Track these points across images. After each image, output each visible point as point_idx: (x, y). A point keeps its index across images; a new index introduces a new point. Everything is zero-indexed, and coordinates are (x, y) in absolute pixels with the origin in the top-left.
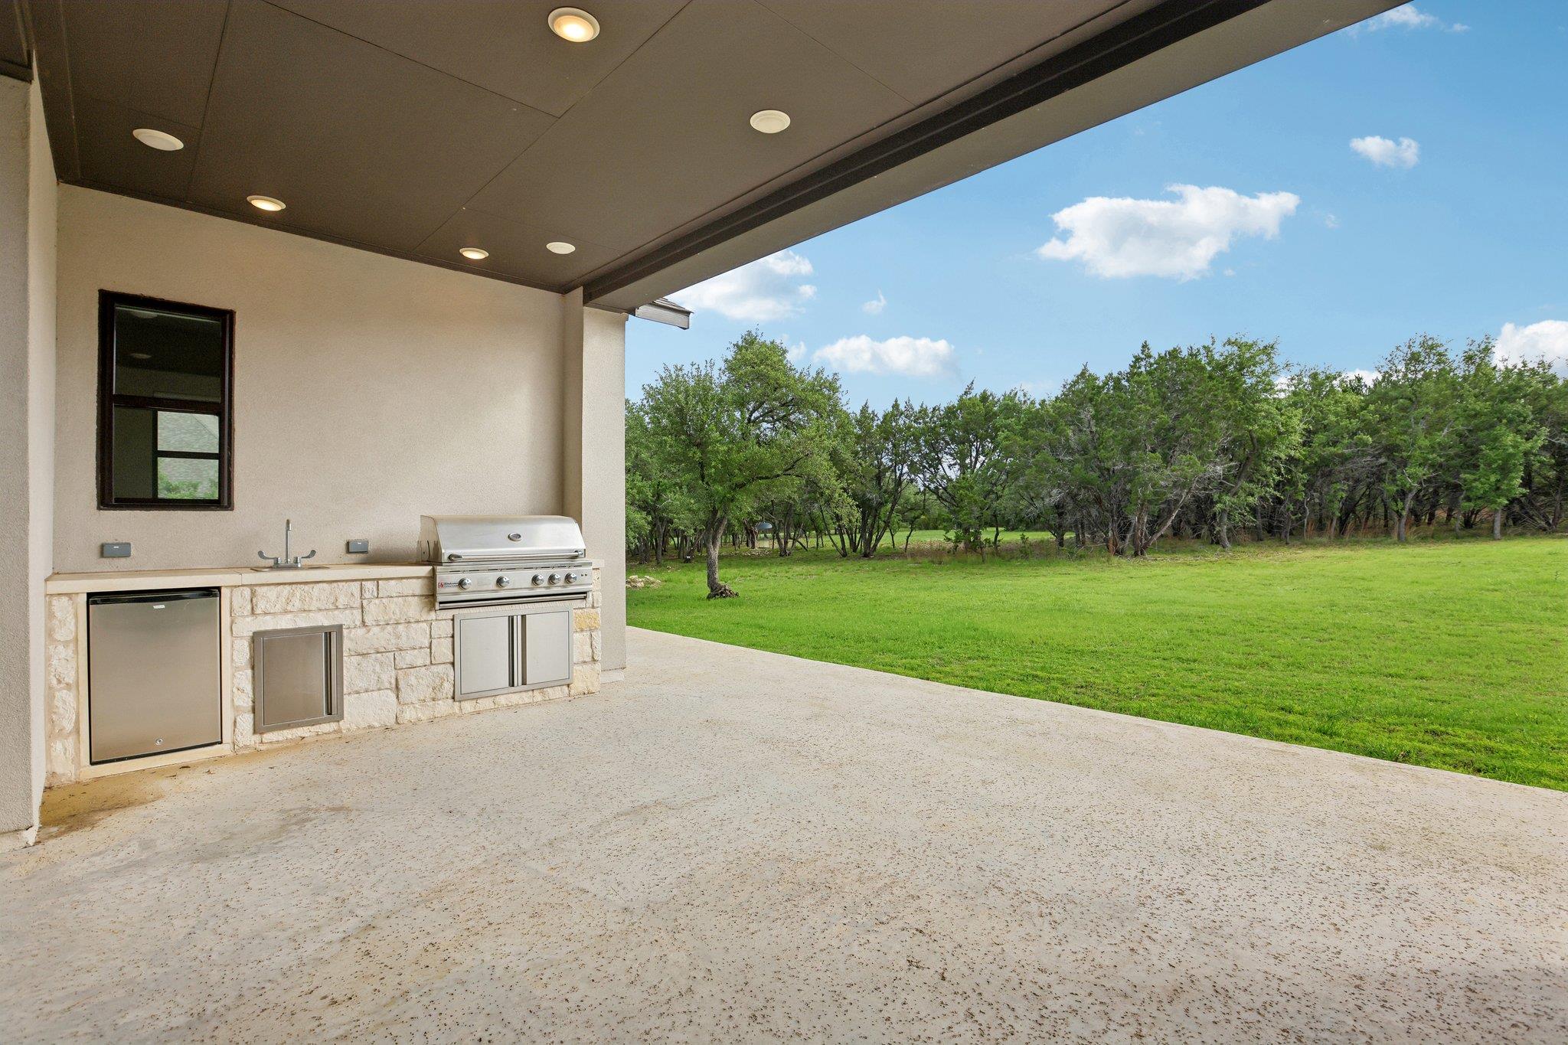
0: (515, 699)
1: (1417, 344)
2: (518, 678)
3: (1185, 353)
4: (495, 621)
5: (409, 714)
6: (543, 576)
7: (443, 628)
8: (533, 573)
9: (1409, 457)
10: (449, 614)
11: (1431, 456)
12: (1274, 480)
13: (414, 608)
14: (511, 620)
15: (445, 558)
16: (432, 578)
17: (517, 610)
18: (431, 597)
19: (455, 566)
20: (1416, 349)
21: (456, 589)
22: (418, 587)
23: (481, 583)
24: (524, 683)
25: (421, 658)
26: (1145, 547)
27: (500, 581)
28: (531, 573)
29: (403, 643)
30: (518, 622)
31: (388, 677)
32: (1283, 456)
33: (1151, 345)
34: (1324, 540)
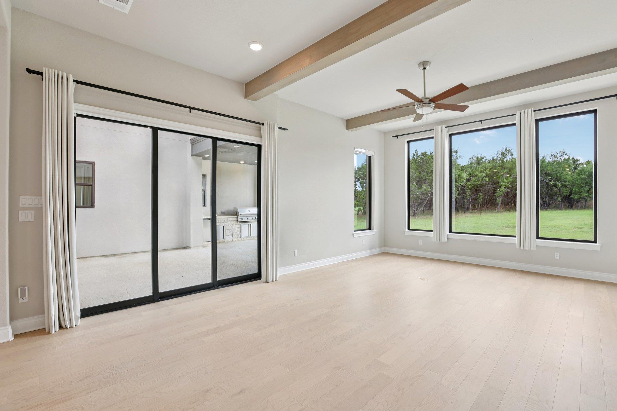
0: (249, 238)
1: (504, 149)
2: (250, 235)
3: (428, 153)
4: (246, 225)
5: (234, 240)
6: (254, 218)
7: (239, 226)
8: (247, 217)
9: (501, 185)
10: (240, 224)
11: (507, 185)
12: (457, 192)
13: (235, 223)
14: (249, 225)
15: (239, 214)
16: (238, 218)
17: (250, 224)
18: (237, 221)
19: (241, 216)
20: (504, 151)
21: (241, 219)
22: (235, 219)
23: (245, 219)
24: (251, 236)
25: (236, 231)
26: (416, 213)
27: (247, 218)
28: (252, 217)
29: (234, 228)
30: (250, 226)
31: (231, 234)
32: (459, 185)
33: (418, 150)
34: (476, 211)
